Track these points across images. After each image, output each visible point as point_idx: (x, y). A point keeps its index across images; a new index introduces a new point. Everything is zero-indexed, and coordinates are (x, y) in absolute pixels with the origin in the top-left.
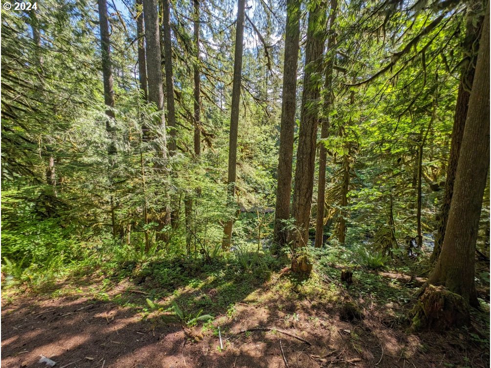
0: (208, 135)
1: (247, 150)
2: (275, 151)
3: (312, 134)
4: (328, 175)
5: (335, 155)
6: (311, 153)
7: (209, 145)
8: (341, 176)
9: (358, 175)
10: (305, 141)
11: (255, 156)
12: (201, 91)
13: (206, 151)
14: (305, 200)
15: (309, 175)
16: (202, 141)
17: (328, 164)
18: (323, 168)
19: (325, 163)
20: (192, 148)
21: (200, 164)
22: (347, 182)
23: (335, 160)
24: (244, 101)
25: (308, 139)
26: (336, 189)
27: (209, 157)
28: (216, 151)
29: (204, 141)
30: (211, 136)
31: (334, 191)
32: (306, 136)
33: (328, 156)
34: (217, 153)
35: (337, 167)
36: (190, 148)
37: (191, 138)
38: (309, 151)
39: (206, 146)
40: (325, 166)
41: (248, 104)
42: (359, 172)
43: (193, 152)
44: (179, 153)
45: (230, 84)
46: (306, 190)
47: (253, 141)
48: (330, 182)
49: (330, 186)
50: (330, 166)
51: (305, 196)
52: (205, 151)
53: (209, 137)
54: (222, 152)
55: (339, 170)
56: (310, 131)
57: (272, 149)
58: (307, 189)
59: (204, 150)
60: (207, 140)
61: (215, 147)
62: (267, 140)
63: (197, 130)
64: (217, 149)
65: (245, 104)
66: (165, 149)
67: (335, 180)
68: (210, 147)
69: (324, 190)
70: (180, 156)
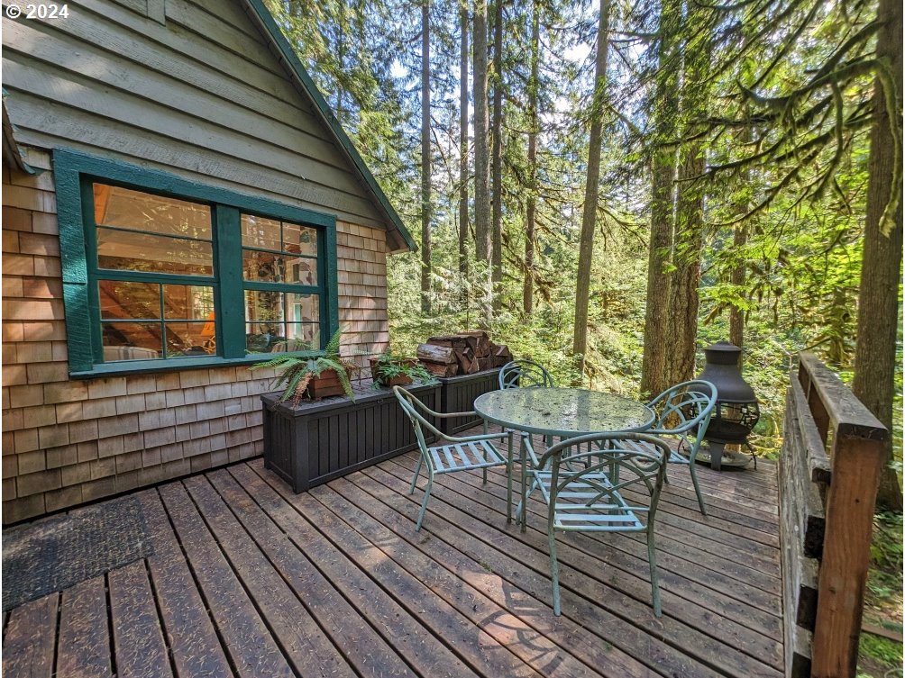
0: (545, 283)
1: (617, 303)
3: (688, 280)
6: (688, 308)
7: (546, 297)
11: (632, 312)
12: (537, 222)
13: (541, 307)
14: (681, 375)
15: (686, 339)
16: (536, 293)
20: (520, 304)
21: (531, 324)
24: (604, 227)
25: (684, 288)
27: (546, 314)
28: (557, 306)
29: (539, 292)
30: (549, 284)
32: (679, 285)
34: (558, 310)
36: (518, 304)
37: (519, 289)
38: (686, 305)
39: (541, 300)
41: (609, 232)
43: (522, 310)
44: (505, 312)
45: (581, 206)
46: (681, 361)
47: (628, 287)
51: (681, 370)
52: (539, 307)
53: (545, 286)
54: (567, 308)
56: (686, 278)
58: (684, 359)
59: (537, 305)
60: (543, 291)
61: (556, 301)
63: (528, 279)
64: (559, 303)
65: (605, 232)
66: (491, 308)
68: (548, 300)
70: (507, 316)
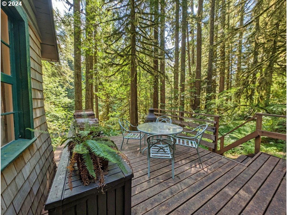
2: (64, 94)
3: (91, 90)
4: (100, 108)
5: (102, 98)
8: (106, 108)
9: (113, 107)
10: (88, 93)
17: (99, 102)
18: (97, 105)
19: (98, 102)
22: (108, 110)
23: (102, 100)
25: (90, 92)
26: (104, 114)
31: (103, 115)
32: (88, 91)
33: (99, 99)
35: (103, 104)
38: (91, 97)
40: (98, 103)
42: (114, 106)
48: (101, 111)
49: (101, 113)
50: (100, 104)
55: (104, 105)
56: (90, 89)
57: (62, 93)
62: (57, 87)
67: (103, 110)
69: (98, 115)
